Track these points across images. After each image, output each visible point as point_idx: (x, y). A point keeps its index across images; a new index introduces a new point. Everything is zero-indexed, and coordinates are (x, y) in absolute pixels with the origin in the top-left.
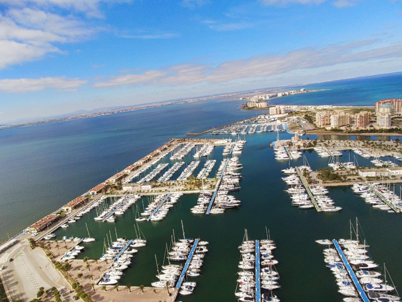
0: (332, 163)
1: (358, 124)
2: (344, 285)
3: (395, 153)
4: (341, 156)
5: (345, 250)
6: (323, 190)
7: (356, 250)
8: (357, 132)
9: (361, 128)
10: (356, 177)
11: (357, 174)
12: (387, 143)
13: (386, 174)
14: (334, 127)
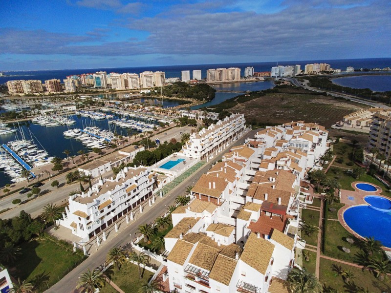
1: (49, 89)
9: (52, 93)
14: (27, 93)
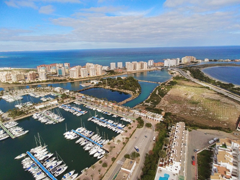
0: (17, 104)
1: (30, 79)
2: (38, 175)
3: (51, 93)
4: (22, 99)
5: (35, 155)
6: (14, 123)
7: (41, 151)
8: (30, 83)
9: (32, 81)
10: (33, 110)
11: (34, 108)
12: (46, 88)
13: (49, 105)
14: (14, 82)
